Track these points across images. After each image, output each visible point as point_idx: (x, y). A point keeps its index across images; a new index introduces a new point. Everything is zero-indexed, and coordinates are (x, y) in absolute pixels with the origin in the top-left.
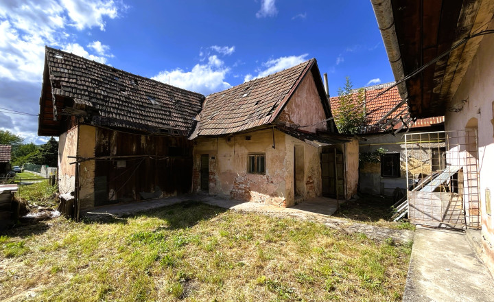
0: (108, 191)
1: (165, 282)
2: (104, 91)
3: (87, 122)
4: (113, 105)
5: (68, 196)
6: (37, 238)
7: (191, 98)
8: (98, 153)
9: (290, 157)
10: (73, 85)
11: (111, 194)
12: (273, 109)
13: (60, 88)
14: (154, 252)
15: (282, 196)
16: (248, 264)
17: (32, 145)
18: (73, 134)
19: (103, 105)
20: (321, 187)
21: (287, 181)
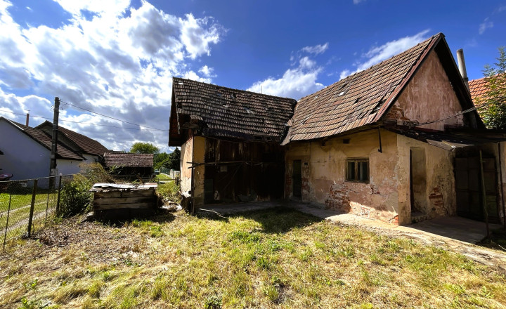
0: (214, 193)
1: (261, 283)
2: (211, 106)
3: (199, 134)
4: (218, 118)
5: (187, 195)
6: (168, 225)
7: (283, 104)
8: (207, 160)
9: (403, 162)
10: (190, 104)
11: (216, 194)
12: (378, 106)
13: (181, 108)
14: (251, 252)
15: (392, 211)
16: (349, 284)
17: (165, 153)
18: (190, 144)
19: (210, 119)
20: (454, 203)
21: (401, 192)
